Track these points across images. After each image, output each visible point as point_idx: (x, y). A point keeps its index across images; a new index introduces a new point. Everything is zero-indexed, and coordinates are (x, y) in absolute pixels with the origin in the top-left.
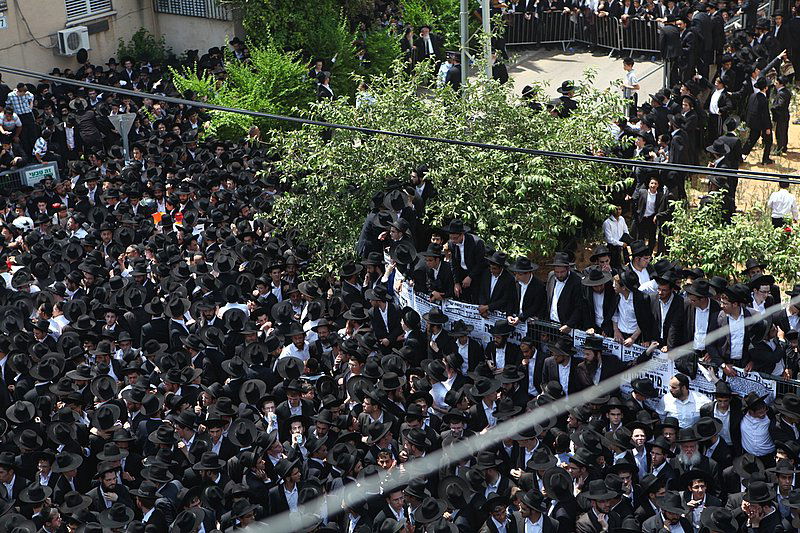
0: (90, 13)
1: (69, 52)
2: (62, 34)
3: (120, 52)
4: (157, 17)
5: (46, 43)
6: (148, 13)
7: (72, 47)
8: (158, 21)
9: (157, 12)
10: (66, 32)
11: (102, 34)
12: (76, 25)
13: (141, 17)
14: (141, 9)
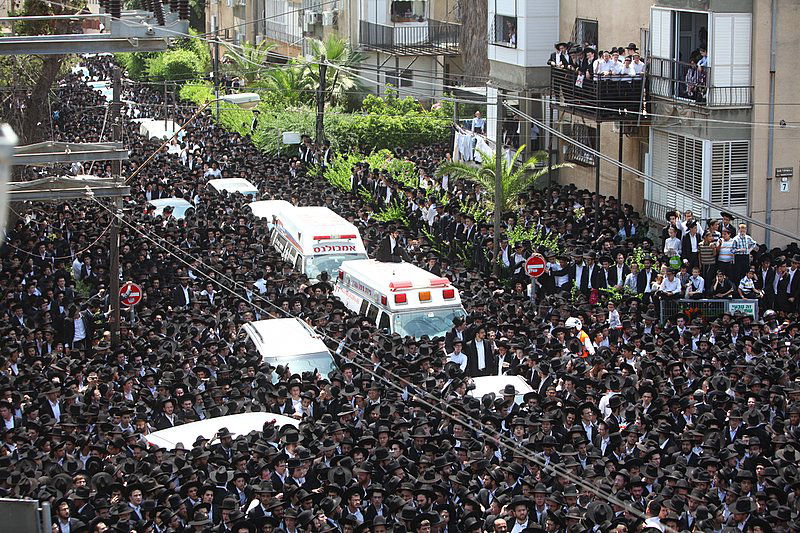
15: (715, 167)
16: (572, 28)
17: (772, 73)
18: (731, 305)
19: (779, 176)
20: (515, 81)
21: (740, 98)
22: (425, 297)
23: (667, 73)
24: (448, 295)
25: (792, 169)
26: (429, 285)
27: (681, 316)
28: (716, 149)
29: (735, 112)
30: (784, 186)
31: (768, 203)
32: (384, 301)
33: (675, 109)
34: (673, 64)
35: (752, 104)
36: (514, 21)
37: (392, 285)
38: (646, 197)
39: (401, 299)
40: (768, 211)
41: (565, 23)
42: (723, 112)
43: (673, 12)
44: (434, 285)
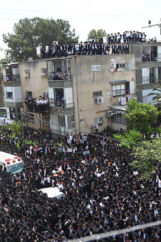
0: (99, 122)
2: (93, 126)
5: (90, 127)
7: (95, 128)
8: (112, 124)
9: (112, 122)
11: (101, 126)
12: (96, 124)
13: (109, 123)
14: (109, 121)
15: (68, 121)
16: (25, 94)
17: (78, 99)
18: (84, 152)
19: (81, 121)
20: (13, 106)
21: (72, 106)
22: (14, 162)
23: (54, 102)
24: (19, 160)
25: (83, 119)
26: (14, 158)
28: (68, 117)
29: (71, 109)
30: (82, 123)
31: (79, 127)
32: (4, 164)
33: (57, 109)
34: (55, 100)
35: (74, 106)
36: (11, 93)
37: (5, 160)
38: (51, 129)
39: (9, 163)
40: (80, 129)
41: (23, 93)
42: (69, 109)
43: (54, 89)
44: (16, 158)
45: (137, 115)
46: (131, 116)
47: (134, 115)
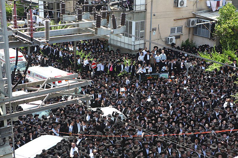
0: (176, 33)
1: (169, 43)
2: (168, 38)
3: (182, 44)
4: (193, 36)
5: (164, 40)
6: (191, 35)
7: (171, 42)
8: (193, 37)
9: (193, 35)
10: (170, 38)
11: (178, 39)
12: (172, 36)
13: (189, 36)
14: (189, 34)
15: (136, 29)
18: (161, 75)
19: (153, 30)
21: (143, 8)
25: (156, 28)
27: (148, 80)
28: (136, 23)
30: (154, 33)
31: (150, 39)
35: (146, 9)
42: (138, 12)
45: (233, 29)
46: (225, 29)
47: (230, 27)
